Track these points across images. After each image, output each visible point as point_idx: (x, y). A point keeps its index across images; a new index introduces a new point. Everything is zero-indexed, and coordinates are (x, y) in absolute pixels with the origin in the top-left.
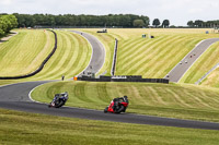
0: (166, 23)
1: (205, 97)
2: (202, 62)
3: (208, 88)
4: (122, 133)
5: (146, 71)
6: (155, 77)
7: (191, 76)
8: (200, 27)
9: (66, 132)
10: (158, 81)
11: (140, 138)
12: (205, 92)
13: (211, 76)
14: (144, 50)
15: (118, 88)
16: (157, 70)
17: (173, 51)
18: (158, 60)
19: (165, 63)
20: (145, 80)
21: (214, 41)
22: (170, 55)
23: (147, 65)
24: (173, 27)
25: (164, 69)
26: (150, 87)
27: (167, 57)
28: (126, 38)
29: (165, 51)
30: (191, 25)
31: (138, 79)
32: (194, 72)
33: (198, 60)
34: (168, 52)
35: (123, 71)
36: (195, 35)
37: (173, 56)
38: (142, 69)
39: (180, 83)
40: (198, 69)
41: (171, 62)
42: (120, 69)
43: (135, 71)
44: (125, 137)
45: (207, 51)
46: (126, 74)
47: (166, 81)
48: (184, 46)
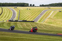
0: (34, 5)
1: (45, 26)
2: (44, 16)
3: (45, 24)
4: (21, 36)
6: (30, 21)
7: (41, 20)
8: (43, 6)
9: (5, 36)
10: (31, 22)
11: (26, 38)
12: (44, 25)
13: (46, 20)
14: (27, 13)
15: (20, 24)
16: (31, 19)
18: (31, 16)
19: (33, 16)
20: (28, 21)
21: (47, 10)
22: (35, 14)
23: (28, 17)
24: (36, 6)
25: (33, 18)
26: (29, 23)
27: (34, 15)
29: (33, 13)
30: (41, 6)
31: (26, 21)
32: (42, 19)
33: (43, 16)
35: (21, 19)
36: (42, 9)
38: (27, 18)
39: (38, 22)
41: (35, 16)
42: (21, 18)
43: (25, 19)
44: (22, 37)
45: (45, 13)
46: (22, 20)
47: (34, 22)
48: (39, 12)
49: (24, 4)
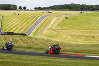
1: (42, 42)
2: (41, 26)
5: (16, 30)
6: (20, 33)
7: (36, 32)
8: (40, 10)
12: (42, 39)
13: (45, 32)
14: (14, 21)
15: (3, 38)
16: (21, 30)
17: (28, 21)
18: (21, 25)
20: (15, 34)
23: (16, 27)
25: (24, 29)
26: (17, 38)
27: (25, 24)
28: (6, 15)
30: (36, 9)
31: (12, 34)
32: (37, 30)
33: (39, 25)
34: (25, 21)
35: (5, 30)
36: (38, 14)
37: (28, 23)
38: (14, 29)
39: (31, 35)
40: (39, 29)
41: (27, 26)
42: (4, 29)
43: (11, 30)
44: (5, 60)
45: (43, 21)
47: (25, 35)
48: (33, 19)
49: (10, 5)
